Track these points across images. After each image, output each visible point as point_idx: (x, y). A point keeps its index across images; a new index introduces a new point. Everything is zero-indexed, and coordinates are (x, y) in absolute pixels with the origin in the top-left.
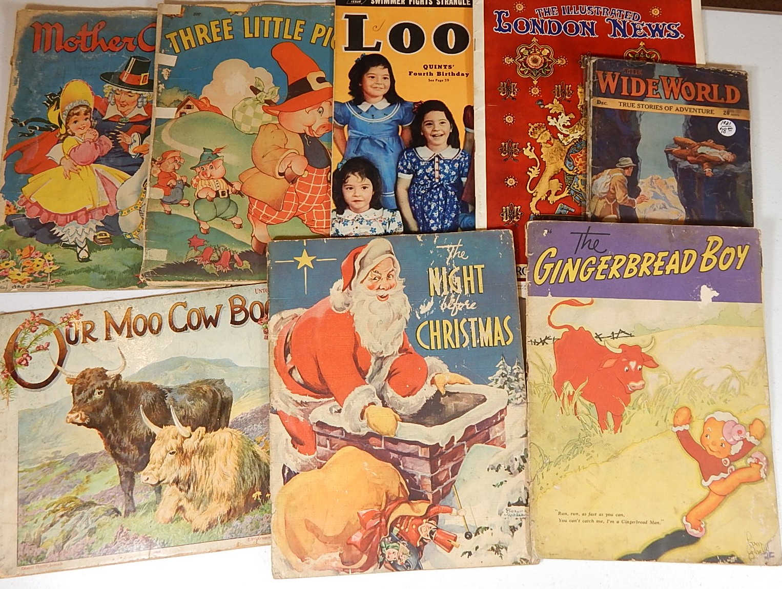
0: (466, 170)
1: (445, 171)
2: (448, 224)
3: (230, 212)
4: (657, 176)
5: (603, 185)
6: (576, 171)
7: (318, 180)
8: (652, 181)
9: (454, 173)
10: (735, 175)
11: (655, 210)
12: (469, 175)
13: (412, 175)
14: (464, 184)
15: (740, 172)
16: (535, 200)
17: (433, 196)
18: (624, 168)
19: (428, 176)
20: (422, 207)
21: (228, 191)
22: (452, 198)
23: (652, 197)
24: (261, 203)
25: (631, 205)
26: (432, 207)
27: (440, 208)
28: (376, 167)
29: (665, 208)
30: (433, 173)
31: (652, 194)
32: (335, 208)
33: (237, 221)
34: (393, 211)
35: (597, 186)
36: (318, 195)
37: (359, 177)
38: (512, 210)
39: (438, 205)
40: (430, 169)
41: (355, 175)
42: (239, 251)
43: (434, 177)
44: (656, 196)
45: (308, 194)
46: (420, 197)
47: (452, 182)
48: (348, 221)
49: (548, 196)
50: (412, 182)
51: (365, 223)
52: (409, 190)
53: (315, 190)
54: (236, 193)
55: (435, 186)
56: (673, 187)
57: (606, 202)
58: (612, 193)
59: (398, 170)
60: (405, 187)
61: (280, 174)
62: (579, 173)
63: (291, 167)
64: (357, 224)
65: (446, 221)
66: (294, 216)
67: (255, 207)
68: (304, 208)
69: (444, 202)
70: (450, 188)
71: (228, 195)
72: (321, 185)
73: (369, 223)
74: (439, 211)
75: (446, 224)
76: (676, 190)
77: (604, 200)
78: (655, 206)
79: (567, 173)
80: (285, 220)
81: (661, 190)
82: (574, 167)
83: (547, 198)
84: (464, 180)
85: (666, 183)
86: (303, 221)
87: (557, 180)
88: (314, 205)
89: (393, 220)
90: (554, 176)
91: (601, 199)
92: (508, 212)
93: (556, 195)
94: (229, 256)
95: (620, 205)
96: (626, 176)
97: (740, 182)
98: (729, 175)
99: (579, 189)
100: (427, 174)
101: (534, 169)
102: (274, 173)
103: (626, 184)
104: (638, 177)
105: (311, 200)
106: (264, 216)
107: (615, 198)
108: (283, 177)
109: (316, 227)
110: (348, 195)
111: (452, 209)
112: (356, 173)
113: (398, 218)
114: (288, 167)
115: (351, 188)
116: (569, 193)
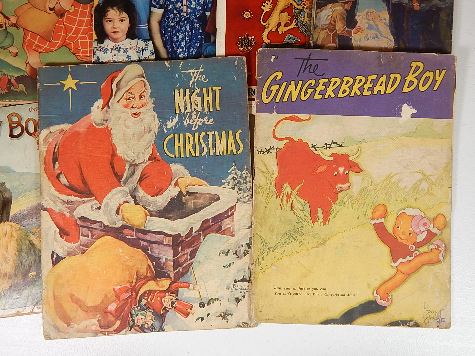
0: (210, 5)
1: (192, 6)
2: (193, 52)
3: (8, 42)
4: (372, 10)
5: (325, 18)
6: (303, 5)
7: (83, 15)
8: (367, 14)
9: (199, 8)
10: (439, 9)
11: (368, 39)
12: (212, 10)
13: (163, 10)
14: (208, 17)
15: (444, 6)
16: (267, 31)
17: (181, 28)
18: (345, 3)
19: (177, 11)
20: (171, 38)
21: (5, 24)
22: (197, 30)
23: (367, 28)
24: (34, 34)
25: (348, 35)
26: (180, 37)
27: (187, 38)
28: (132, 2)
29: (377, 37)
30: (182, 8)
31: (366, 26)
32: (96, 38)
33: (14, 50)
34: (146, 41)
35: (320, 19)
36: (83, 27)
37: (118, 11)
38: (247, 39)
39: (185, 36)
40: (179, 4)
41: (114, 10)
42: (15, 75)
43: (182, 11)
44: (370, 27)
45: (75, 27)
46: (170, 29)
47: (197, 16)
48: (108, 49)
49: (278, 28)
50: (164, 16)
51: (122, 51)
52: (160, 23)
53: (80, 23)
54: (12, 26)
55: (184, 19)
56: (385, 19)
57: (327, 32)
58: (332, 25)
59: (151, 5)
60: (157, 20)
61: (51, 9)
62: (305, 7)
63: (60, 3)
64: (115, 52)
65: (192, 49)
66: (62, 46)
67: (29, 38)
68: (71, 38)
69: (190, 33)
70: (195, 21)
71: (6, 27)
72: (86, 19)
73: (125, 51)
74: (186, 41)
75: (192, 52)
76: (388, 22)
77: (326, 31)
78: (369, 36)
79: (295, 8)
80: (54, 49)
81: (375, 22)
82: (302, 2)
83: (277, 29)
84: (208, 14)
85: (379, 16)
86: (70, 50)
87: (286, 13)
88: (79, 36)
89: (146, 49)
90: (284, 10)
91: (323, 30)
92: (244, 41)
93: (285, 26)
94: (7, 81)
95: (339, 36)
96: (346, 10)
97: (442, 15)
98: (434, 10)
99: (305, 21)
100: (176, 9)
101: (267, 4)
102: (45, 8)
103: (345, 17)
104: (356, 11)
105: (77, 32)
106: (37, 46)
107: (335, 29)
108: (53, 11)
109: (81, 55)
110: (108, 27)
111: (197, 39)
112: (115, 8)
113: (151, 47)
114: (57, 3)
115: (110, 21)
116: (296, 25)
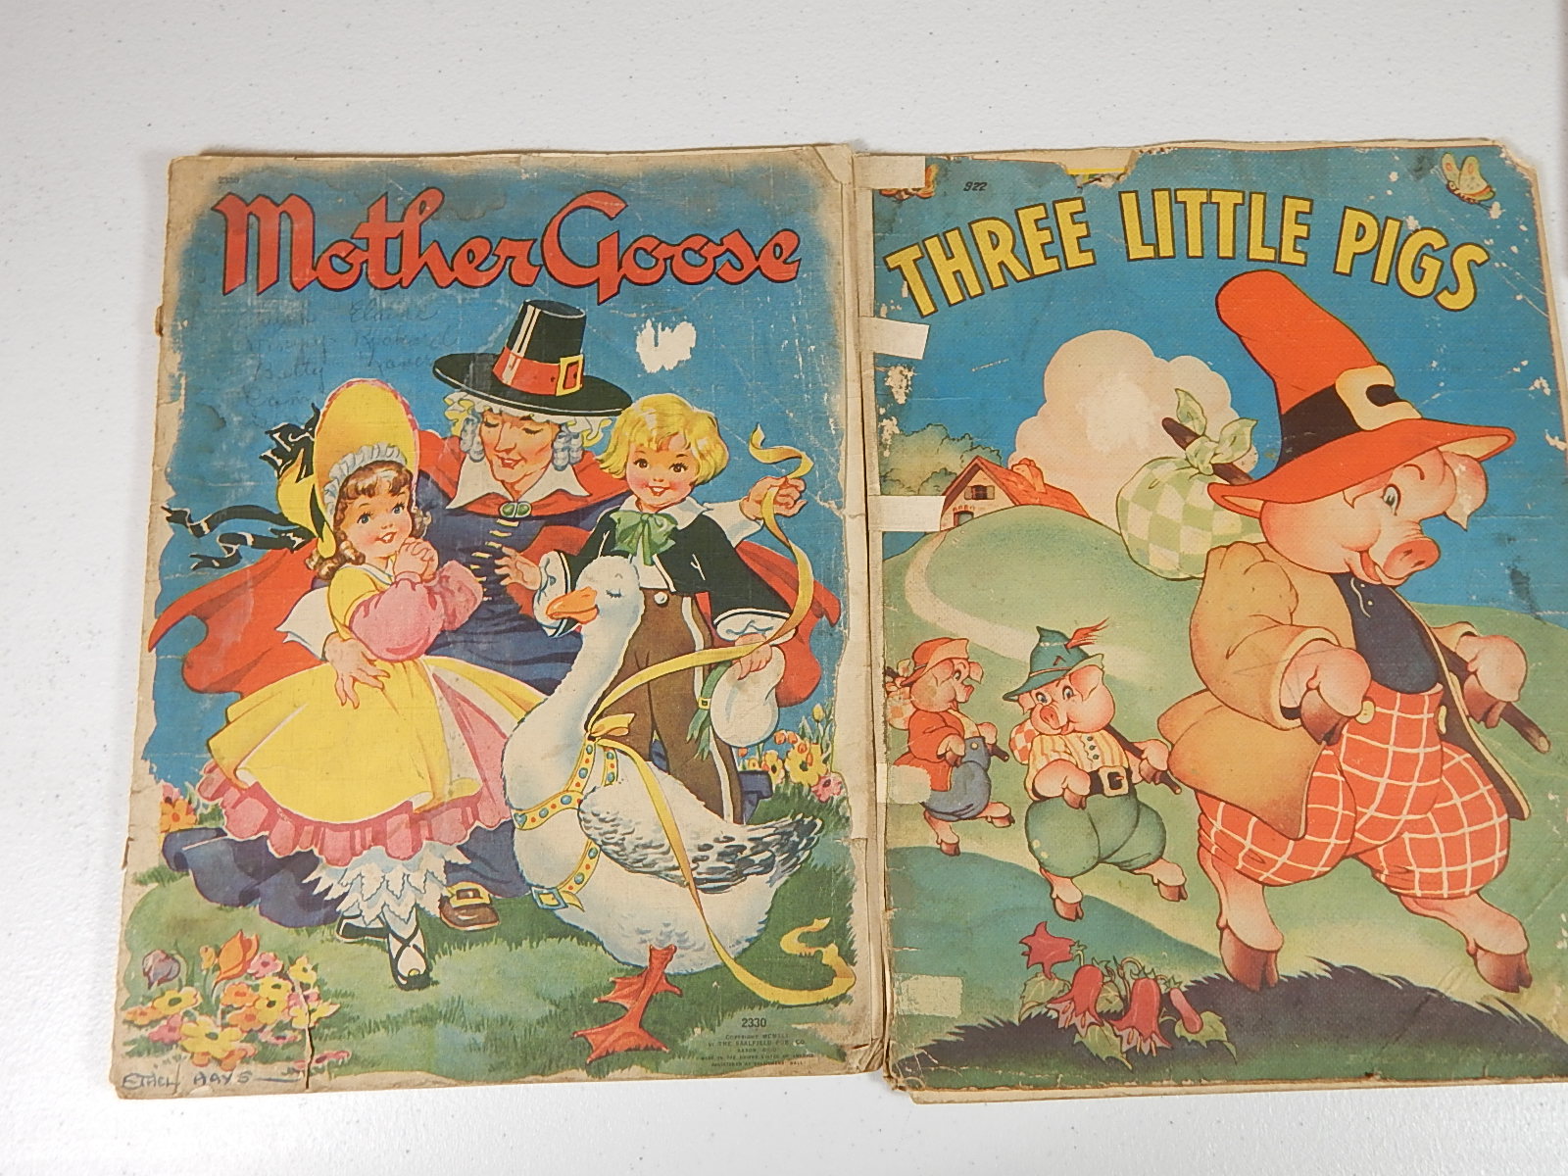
3: (1141, 845)
7: (1408, 733)
21: (1129, 772)
24: (1238, 812)
33: (1168, 874)
36: (1415, 784)
42: (1186, 977)
45: (1383, 781)
53: (1403, 766)
54: (1153, 779)
61: (1290, 713)
63: (1318, 688)
66: (1344, 857)
67: (1218, 825)
68: (1375, 827)
71: (1131, 785)
72: (1421, 751)
80: (1317, 870)
86: (1375, 872)
88: (1405, 817)
94: (1156, 998)
102: (1267, 707)
105: (1393, 802)
106: (1251, 856)
108: (1298, 720)
109: (1419, 893)
114: (1309, 689)
